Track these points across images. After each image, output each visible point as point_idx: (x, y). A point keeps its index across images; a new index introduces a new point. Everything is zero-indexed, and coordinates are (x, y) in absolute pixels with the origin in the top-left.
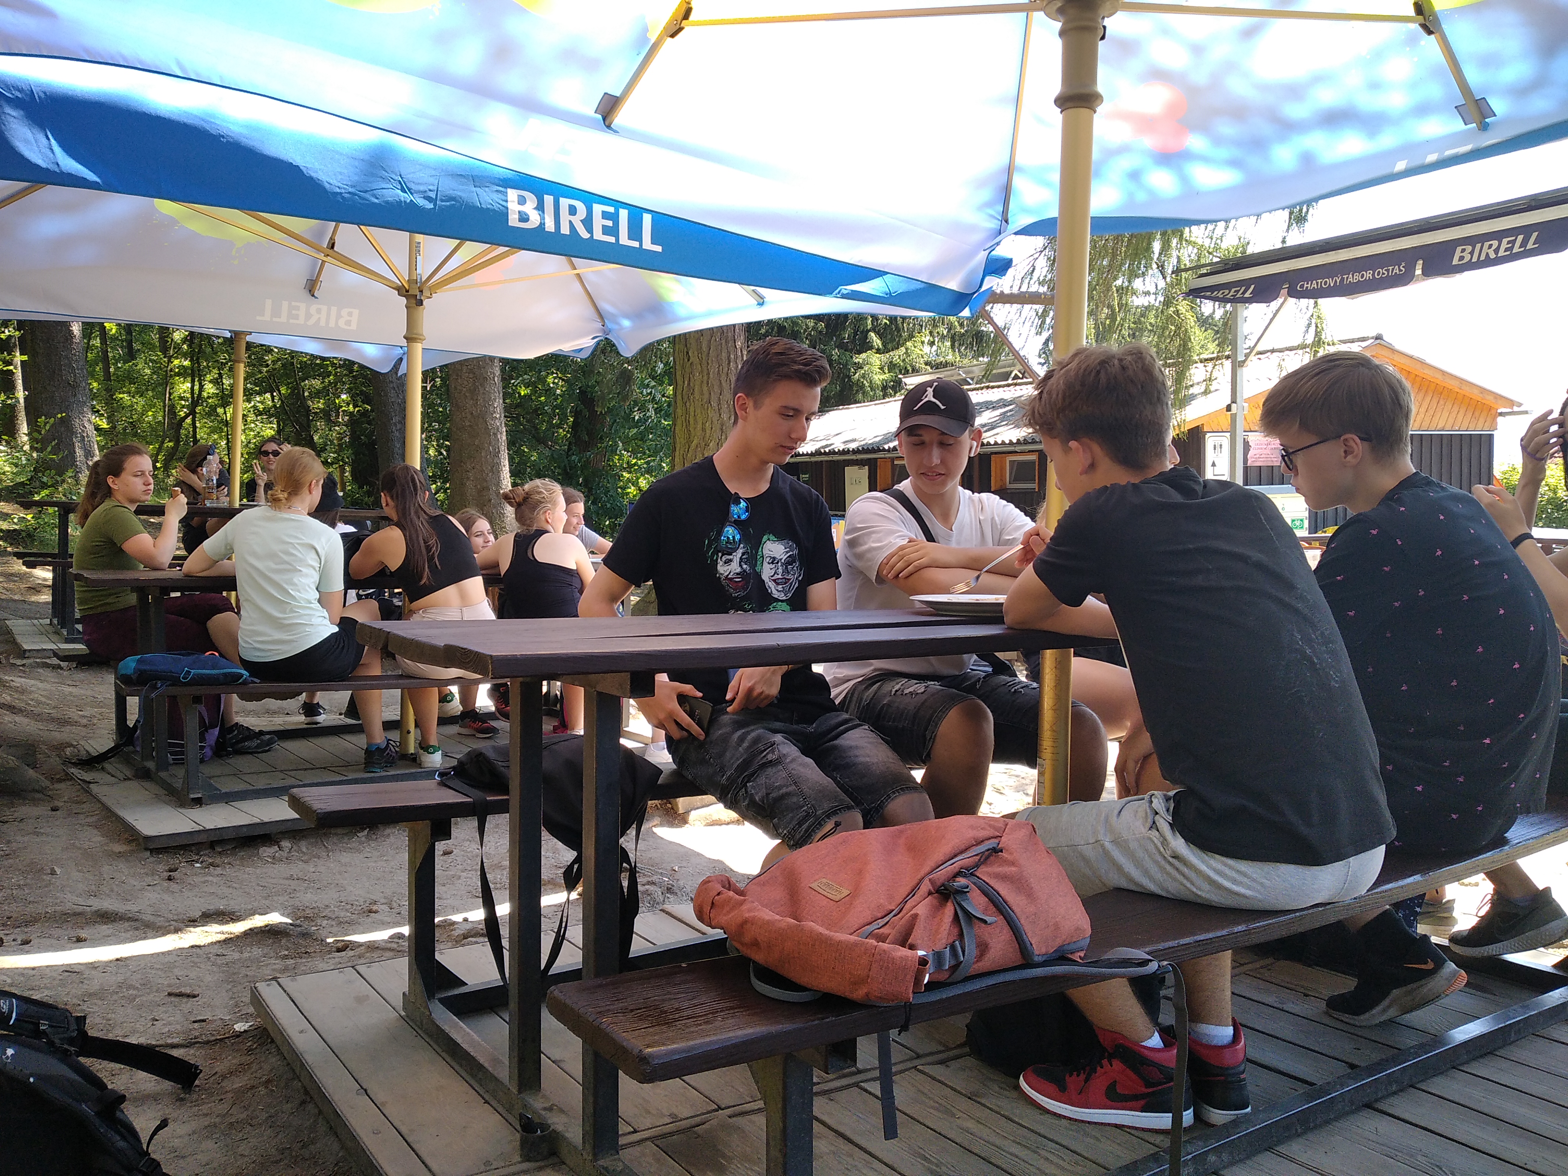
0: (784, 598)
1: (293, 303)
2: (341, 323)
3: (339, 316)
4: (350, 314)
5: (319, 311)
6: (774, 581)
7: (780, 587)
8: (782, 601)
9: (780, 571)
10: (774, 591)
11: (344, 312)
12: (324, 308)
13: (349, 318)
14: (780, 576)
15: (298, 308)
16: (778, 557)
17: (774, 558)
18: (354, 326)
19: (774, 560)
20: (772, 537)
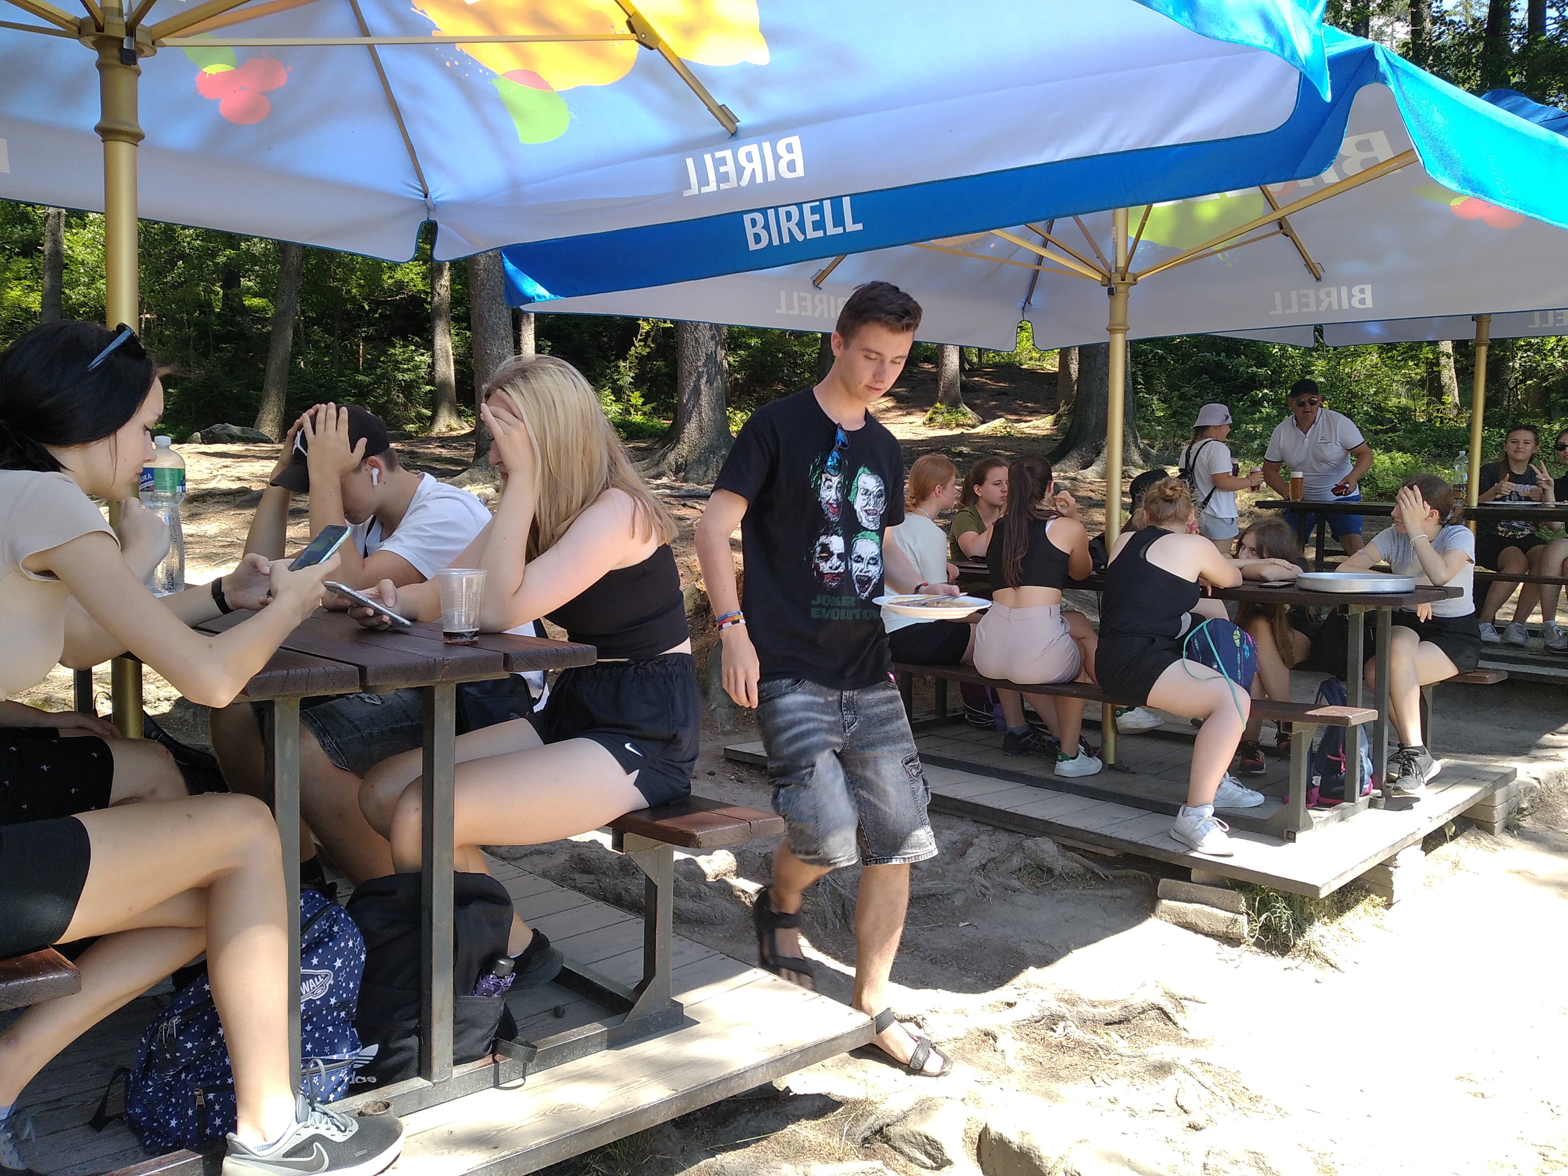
0: (874, 528)
1: (1302, 292)
2: (1355, 303)
3: (1351, 296)
4: (1362, 291)
5: (1328, 295)
6: (866, 511)
7: (870, 518)
8: (872, 531)
9: (872, 502)
10: (864, 521)
11: (1355, 290)
12: (1334, 291)
13: (1363, 296)
14: (871, 508)
15: (1306, 296)
16: (870, 489)
17: (867, 490)
18: (1369, 304)
19: (866, 492)
20: (866, 470)
